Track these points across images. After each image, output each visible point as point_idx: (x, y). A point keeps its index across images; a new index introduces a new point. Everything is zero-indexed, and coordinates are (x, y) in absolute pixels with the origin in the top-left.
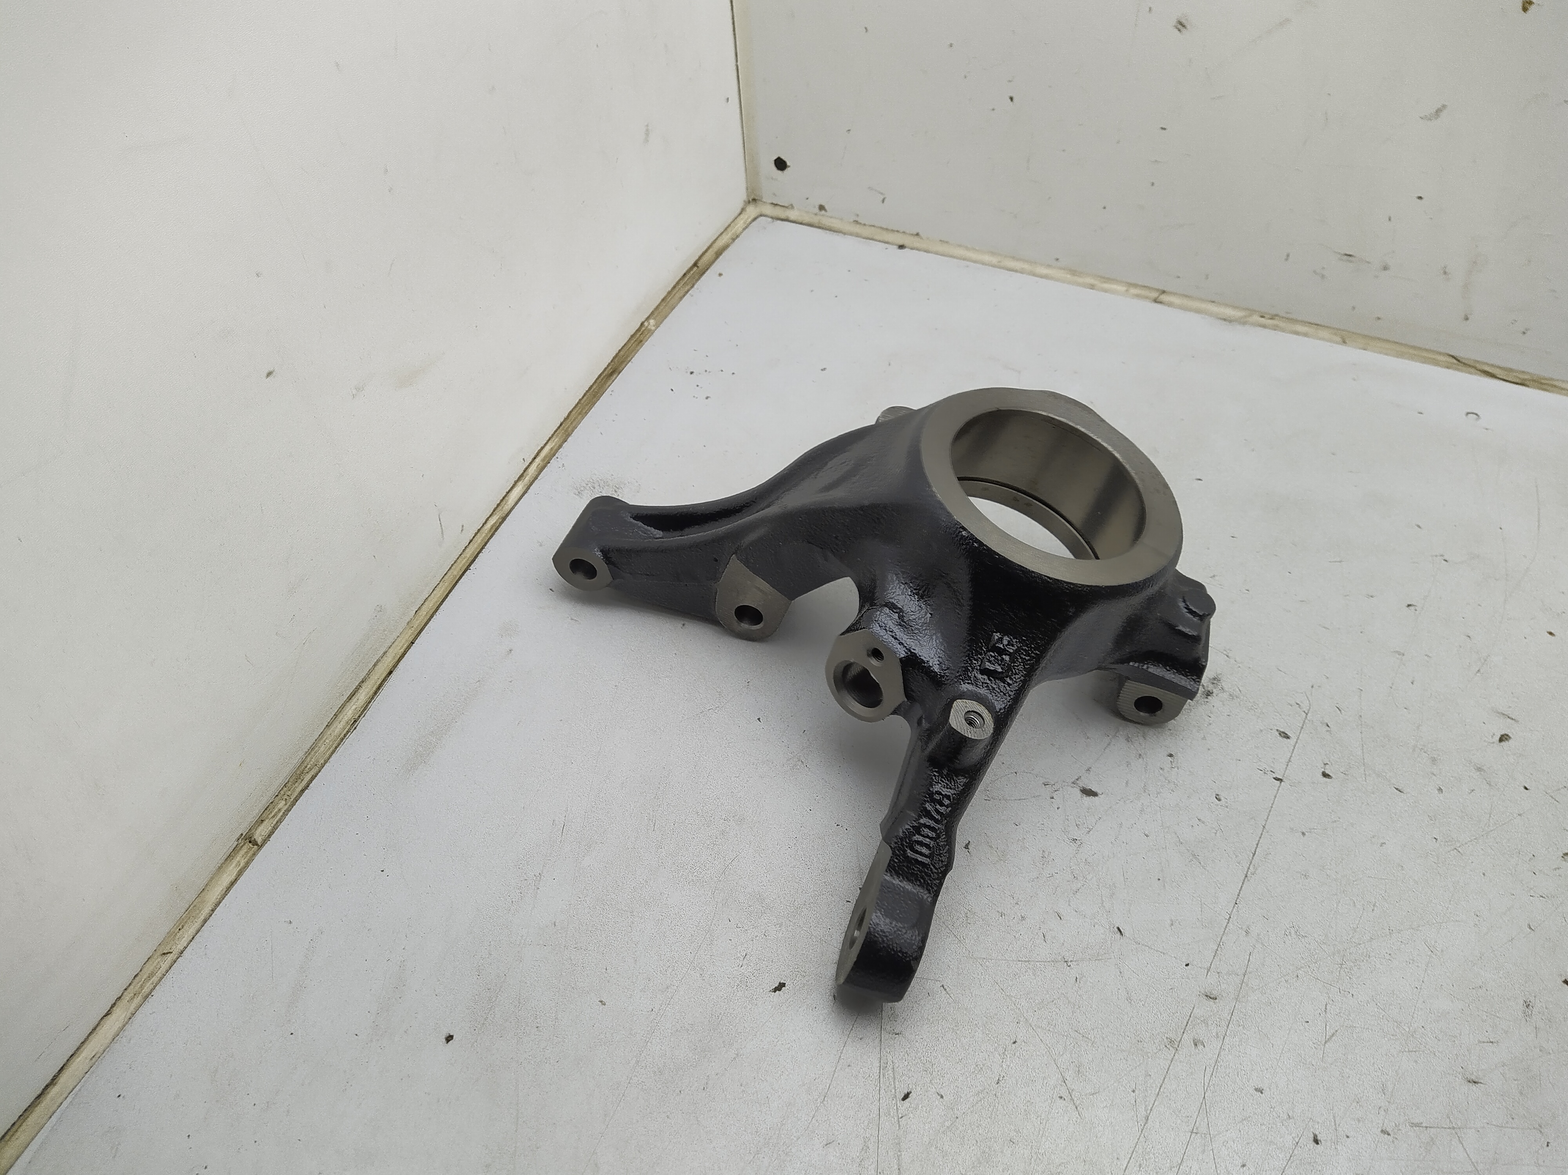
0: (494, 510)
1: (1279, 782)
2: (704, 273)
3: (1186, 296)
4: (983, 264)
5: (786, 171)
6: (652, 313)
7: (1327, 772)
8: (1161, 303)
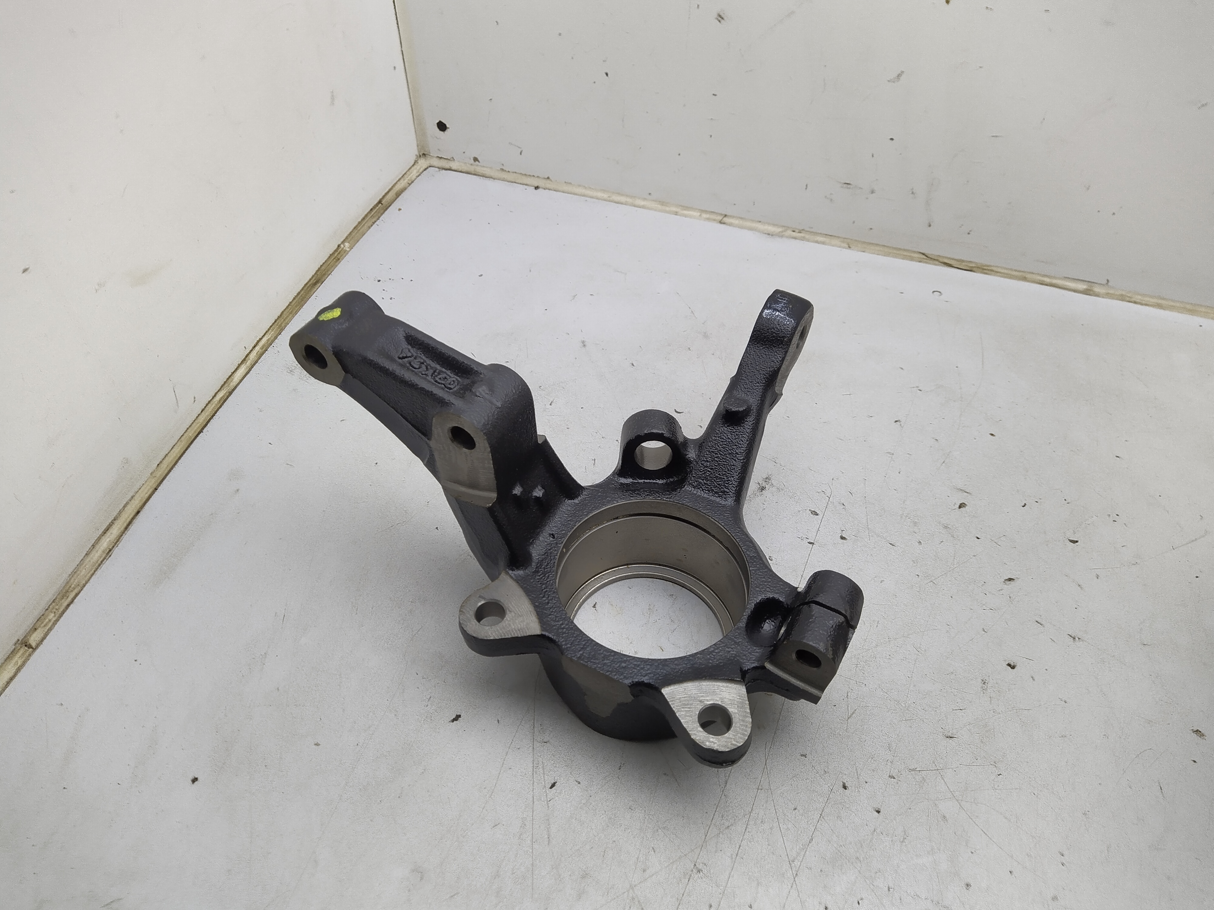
0: (222, 387)
1: (811, 545)
2: (387, 209)
3: (741, 218)
4: (597, 199)
5: (446, 132)
6: (347, 238)
7: (844, 536)
8: (724, 223)
